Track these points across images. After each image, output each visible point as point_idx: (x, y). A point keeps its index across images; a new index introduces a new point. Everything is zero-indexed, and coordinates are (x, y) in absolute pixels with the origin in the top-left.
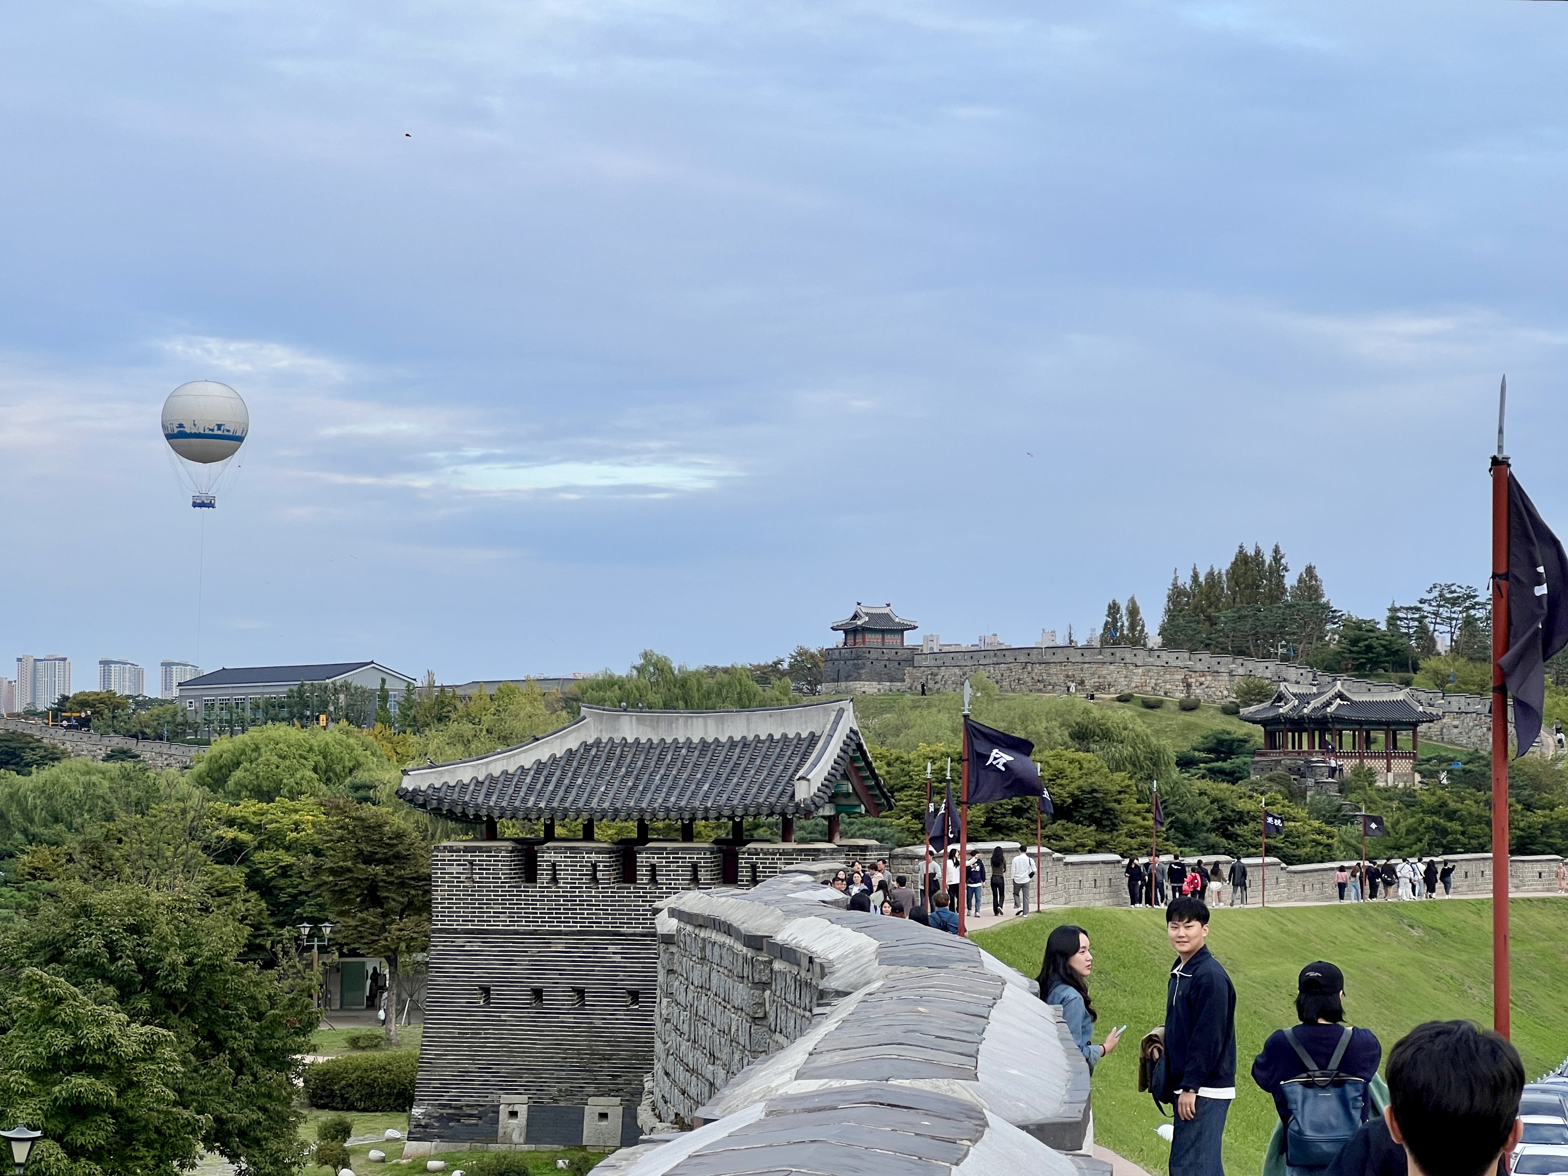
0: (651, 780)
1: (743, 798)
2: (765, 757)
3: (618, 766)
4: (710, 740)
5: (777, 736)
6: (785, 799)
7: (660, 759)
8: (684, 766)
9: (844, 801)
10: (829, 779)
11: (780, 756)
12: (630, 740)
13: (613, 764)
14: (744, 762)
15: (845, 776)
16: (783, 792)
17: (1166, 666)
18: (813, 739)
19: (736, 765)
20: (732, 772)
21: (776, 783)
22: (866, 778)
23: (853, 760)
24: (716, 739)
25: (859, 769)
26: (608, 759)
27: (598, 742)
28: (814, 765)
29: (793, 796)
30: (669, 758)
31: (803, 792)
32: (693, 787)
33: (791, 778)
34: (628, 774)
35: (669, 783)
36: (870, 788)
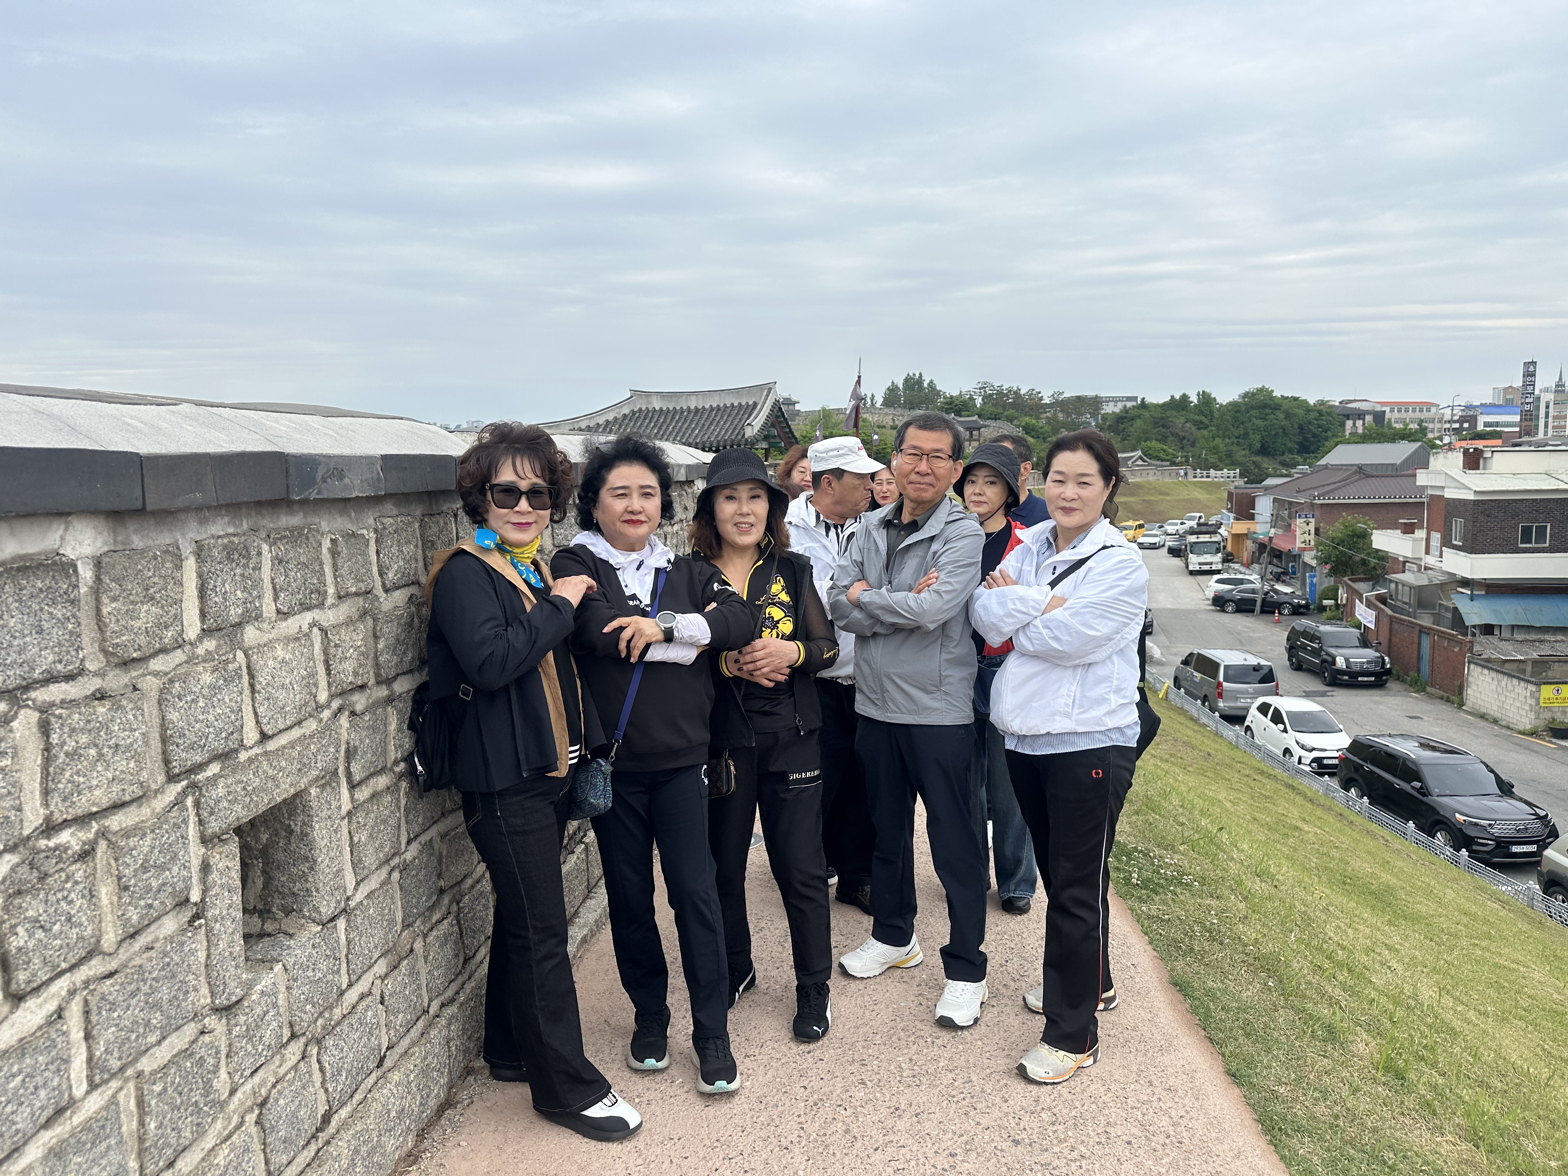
0: (667, 429)
1: (717, 436)
2: (729, 416)
3: (650, 422)
4: (700, 407)
5: (736, 404)
6: (740, 437)
7: (673, 418)
8: (685, 420)
9: (773, 440)
10: (764, 426)
11: (737, 414)
12: (657, 408)
13: (647, 421)
14: (718, 418)
15: (773, 425)
16: (739, 433)
17: (886, 414)
18: (755, 405)
19: (713, 420)
20: (711, 424)
21: (735, 429)
22: (784, 427)
23: (777, 417)
24: (703, 407)
25: (781, 422)
26: (645, 419)
27: (640, 410)
28: (756, 418)
29: (744, 435)
30: (677, 417)
31: (749, 432)
32: (690, 432)
33: (743, 426)
34: (655, 426)
35: (676, 430)
36: (787, 433)
